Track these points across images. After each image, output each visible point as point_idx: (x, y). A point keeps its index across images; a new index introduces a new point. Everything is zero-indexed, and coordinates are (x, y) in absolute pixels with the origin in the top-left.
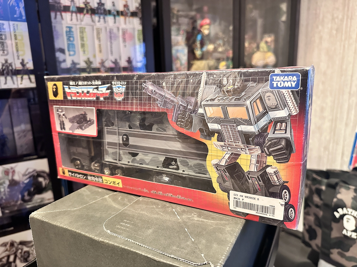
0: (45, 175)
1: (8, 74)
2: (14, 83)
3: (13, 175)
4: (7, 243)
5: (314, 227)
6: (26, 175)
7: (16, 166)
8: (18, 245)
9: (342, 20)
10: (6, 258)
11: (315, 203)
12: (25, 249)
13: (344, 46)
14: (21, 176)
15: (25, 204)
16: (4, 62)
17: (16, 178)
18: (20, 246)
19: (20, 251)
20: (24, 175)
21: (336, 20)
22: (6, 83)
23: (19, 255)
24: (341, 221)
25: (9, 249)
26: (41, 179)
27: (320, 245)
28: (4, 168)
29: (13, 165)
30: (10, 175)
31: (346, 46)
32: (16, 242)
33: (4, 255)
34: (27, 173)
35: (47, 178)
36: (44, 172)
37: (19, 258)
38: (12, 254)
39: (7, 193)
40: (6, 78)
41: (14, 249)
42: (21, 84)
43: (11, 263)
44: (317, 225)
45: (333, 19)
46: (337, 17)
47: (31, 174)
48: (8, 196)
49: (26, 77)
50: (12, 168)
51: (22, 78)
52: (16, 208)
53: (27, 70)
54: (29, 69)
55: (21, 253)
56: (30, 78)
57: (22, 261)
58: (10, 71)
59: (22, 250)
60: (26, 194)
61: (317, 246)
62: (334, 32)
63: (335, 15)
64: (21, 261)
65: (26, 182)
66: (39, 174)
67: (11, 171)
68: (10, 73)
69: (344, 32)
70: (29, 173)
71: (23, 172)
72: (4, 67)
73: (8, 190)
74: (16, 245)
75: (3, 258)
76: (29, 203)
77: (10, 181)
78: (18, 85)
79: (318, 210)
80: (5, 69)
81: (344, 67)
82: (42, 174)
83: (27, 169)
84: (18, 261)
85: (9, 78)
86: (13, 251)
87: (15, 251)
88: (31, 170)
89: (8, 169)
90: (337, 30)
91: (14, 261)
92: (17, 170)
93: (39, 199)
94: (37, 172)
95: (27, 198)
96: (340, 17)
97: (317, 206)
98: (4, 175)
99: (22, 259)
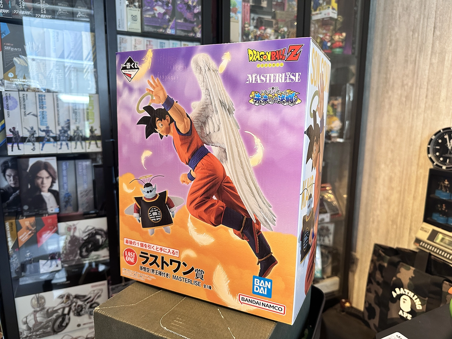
0: (103, 233)
1: (78, 140)
2: (83, 148)
3: (74, 231)
4: (64, 295)
5: (374, 305)
6: (86, 232)
7: (77, 224)
8: (74, 298)
9: (411, 88)
10: (61, 310)
11: (377, 280)
12: (80, 303)
13: (413, 115)
14: (81, 232)
15: (83, 259)
16: (76, 129)
17: (77, 234)
18: (75, 300)
19: (74, 304)
20: (84, 232)
21: (406, 87)
22: (76, 148)
23: (73, 308)
24: (398, 301)
25: (65, 301)
26: (98, 237)
27: (377, 325)
28: (67, 224)
29: (75, 222)
30: (72, 231)
31: (415, 115)
32: (72, 295)
33: (60, 306)
34: (87, 230)
35: (104, 236)
36: (101, 230)
37: (73, 311)
38: (67, 307)
39: (67, 248)
40: (76, 144)
41: (70, 302)
42: (89, 148)
43: (65, 315)
44: (376, 303)
45: (403, 86)
46: (407, 84)
47: (90, 232)
48: (68, 251)
49: (93, 142)
50: (74, 225)
51: (90, 143)
52: (74, 263)
53: (95, 136)
54: (97, 135)
55: (75, 306)
56: (96, 144)
57: (76, 314)
58: (80, 137)
59: (76, 303)
60: (84, 250)
61: (375, 325)
62: (404, 99)
63: (405, 82)
64: (74, 315)
65: (85, 238)
66: (97, 232)
67: (73, 227)
68: (80, 139)
69: (413, 101)
70: (89, 230)
71: (83, 229)
72: (76, 134)
73: (69, 245)
74: (71, 298)
75: (59, 309)
76: (86, 259)
77: (71, 237)
78: (86, 150)
79: (379, 287)
80: (76, 135)
81: (413, 137)
82: (100, 232)
83: (87, 227)
84: (72, 314)
85: (79, 143)
86: (68, 303)
87: (70, 304)
88: (90, 228)
89: (71, 226)
90: (407, 97)
91: (69, 314)
92: (78, 227)
93: (95, 256)
94: (95, 230)
95: (84, 253)
96: (410, 84)
97: (378, 283)
98: (67, 231)
99: (75, 312)
